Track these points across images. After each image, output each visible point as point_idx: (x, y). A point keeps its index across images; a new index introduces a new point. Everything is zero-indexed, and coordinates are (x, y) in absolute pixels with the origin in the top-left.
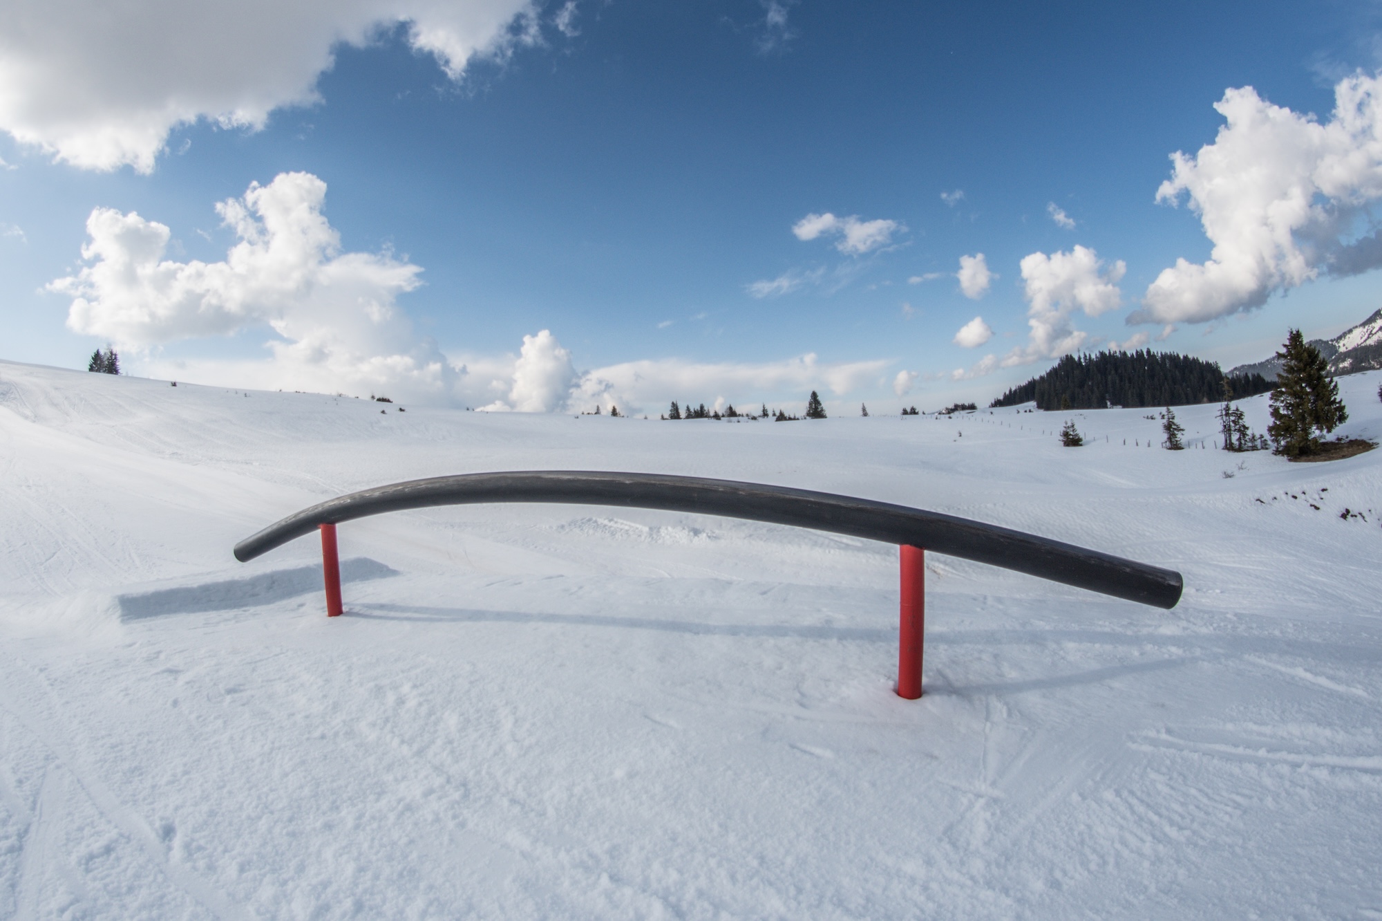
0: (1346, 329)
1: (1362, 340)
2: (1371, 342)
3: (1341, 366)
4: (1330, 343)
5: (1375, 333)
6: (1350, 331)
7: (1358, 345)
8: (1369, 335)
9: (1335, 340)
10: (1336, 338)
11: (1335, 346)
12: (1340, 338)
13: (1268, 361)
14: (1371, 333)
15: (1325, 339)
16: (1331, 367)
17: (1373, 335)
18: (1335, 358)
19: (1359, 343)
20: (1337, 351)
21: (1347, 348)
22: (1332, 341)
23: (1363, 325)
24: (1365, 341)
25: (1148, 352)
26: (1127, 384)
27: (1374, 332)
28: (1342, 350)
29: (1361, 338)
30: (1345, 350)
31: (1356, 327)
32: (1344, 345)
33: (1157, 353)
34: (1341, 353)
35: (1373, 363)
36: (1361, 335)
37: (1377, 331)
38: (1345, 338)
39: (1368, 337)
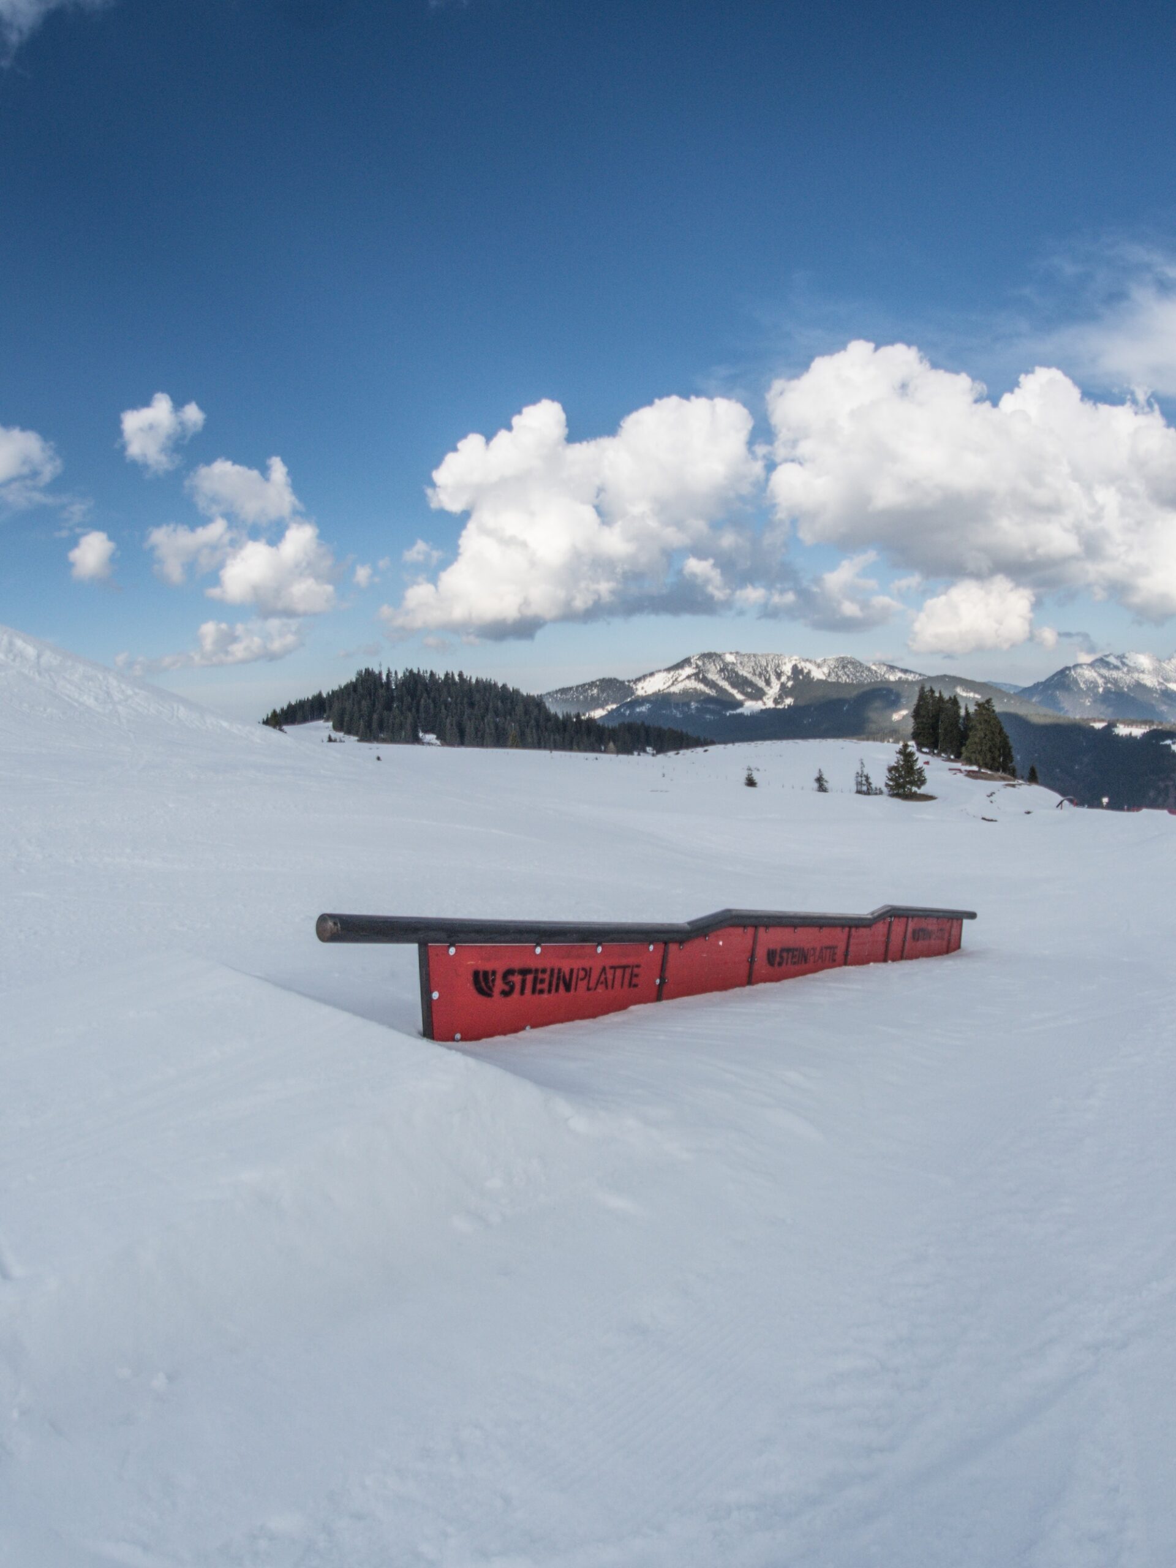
0: (647, 672)
1: (665, 686)
2: (676, 689)
3: (638, 710)
4: (627, 683)
5: (682, 681)
6: (652, 674)
7: (659, 691)
8: (673, 682)
9: (632, 681)
10: (634, 679)
11: (632, 688)
12: (639, 680)
13: (549, 694)
14: (676, 679)
15: (621, 678)
16: (625, 710)
17: (679, 682)
18: (630, 702)
19: (661, 689)
20: (633, 693)
21: (646, 692)
22: (629, 681)
23: (669, 670)
24: (669, 687)
25: (461, 675)
26: (443, 710)
27: (680, 679)
28: (640, 692)
29: (664, 684)
30: (644, 694)
31: (660, 671)
32: (643, 688)
33: (471, 678)
34: (638, 696)
35: (674, 711)
36: (664, 681)
37: (684, 679)
38: (644, 680)
39: (673, 684)
